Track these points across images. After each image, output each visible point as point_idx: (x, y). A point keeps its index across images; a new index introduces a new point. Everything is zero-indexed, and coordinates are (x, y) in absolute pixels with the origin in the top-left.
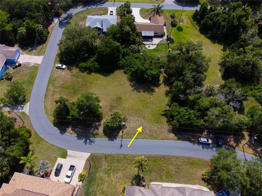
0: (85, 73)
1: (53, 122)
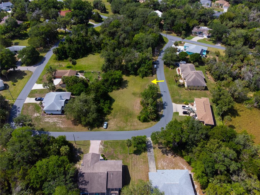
0: (111, 111)
1: (157, 122)
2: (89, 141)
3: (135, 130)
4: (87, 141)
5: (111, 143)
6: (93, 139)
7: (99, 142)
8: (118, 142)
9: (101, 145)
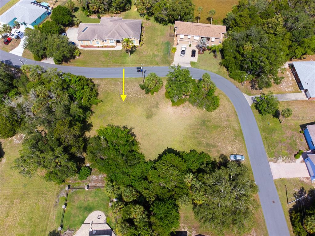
2: (275, 182)
3: (236, 115)
4: (275, 184)
5: (269, 148)
6: (270, 175)
7: (272, 165)
8: (266, 138)
9: (277, 161)
